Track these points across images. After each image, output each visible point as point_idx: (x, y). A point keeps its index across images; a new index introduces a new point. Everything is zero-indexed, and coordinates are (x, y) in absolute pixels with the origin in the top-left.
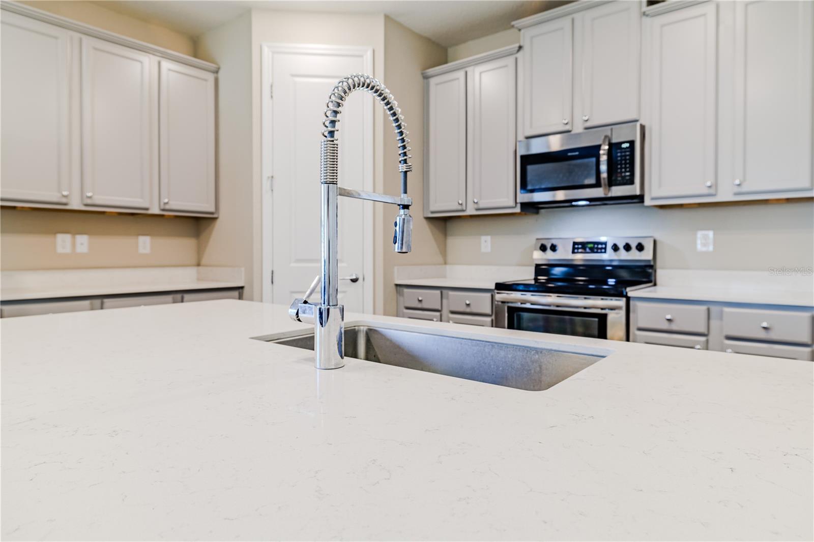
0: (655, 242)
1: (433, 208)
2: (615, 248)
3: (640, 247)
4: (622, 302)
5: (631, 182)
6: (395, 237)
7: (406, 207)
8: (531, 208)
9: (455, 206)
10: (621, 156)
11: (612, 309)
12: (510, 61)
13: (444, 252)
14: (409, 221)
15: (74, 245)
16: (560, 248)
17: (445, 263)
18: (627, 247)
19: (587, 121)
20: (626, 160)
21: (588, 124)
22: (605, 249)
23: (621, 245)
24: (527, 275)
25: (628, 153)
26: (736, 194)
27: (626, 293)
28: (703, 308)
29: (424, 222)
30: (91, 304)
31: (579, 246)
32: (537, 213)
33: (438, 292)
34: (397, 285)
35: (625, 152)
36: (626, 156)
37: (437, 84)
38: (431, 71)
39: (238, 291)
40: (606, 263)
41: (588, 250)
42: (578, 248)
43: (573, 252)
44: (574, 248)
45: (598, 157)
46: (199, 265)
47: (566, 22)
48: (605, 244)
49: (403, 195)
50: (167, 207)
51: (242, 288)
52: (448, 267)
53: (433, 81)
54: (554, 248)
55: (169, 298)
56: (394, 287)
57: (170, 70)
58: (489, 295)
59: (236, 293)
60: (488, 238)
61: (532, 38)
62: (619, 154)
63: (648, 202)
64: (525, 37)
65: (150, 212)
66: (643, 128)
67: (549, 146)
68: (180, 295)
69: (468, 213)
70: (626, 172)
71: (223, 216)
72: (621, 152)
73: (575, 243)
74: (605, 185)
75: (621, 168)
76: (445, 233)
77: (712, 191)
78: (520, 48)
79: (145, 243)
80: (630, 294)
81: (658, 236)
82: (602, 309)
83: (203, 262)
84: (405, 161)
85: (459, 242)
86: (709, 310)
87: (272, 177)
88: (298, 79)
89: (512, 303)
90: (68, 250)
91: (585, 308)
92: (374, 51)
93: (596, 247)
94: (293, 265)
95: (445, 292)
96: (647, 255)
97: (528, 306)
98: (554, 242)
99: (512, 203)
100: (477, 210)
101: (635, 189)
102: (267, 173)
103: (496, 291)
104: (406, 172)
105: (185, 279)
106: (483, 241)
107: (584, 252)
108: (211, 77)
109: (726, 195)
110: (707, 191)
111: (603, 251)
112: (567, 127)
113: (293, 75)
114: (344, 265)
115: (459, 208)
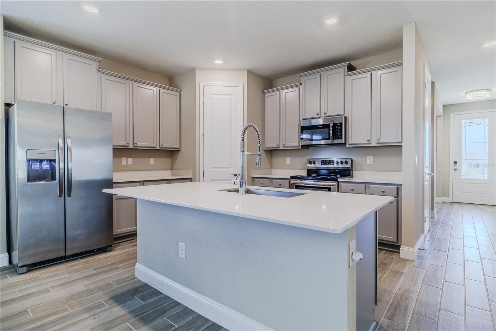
0: (352, 161)
1: (266, 146)
2: (337, 163)
3: (346, 163)
4: (336, 183)
5: (341, 138)
6: (257, 163)
7: (260, 155)
8: (305, 147)
9: (275, 145)
10: (338, 128)
11: (333, 186)
12: (297, 89)
13: (271, 164)
14: (261, 159)
15: (127, 162)
16: (317, 163)
17: (272, 169)
18: (342, 163)
19: (326, 114)
20: (339, 130)
21: (326, 115)
22: (334, 163)
23: (339, 161)
24: (304, 173)
25: (340, 127)
26: (377, 143)
27: (338, 180)
28: (364, 185)
29: (263, 151)
30: (140, 184)
32: (308, 148)
33: (269, 180)
34: (252, 177)
35: (339, 127)
36: (339, 128)
37: (268, 96)
38: (266, 91)
39: (190, 179)
40: (336, 169)
41: (327, 163)
42: (323, 163)
43: (322, 164)
44: (322, 163)
45: (329, 128)
46: (172, 169)
47: (318, 76)
48: (333, 160)
49: (259, 152)
50: (162, 146)
51: (191, 178)
53: (267, 95)
54: (314, 163)
55: (166, 182)
56: (251, 178)
57: (163, 92)
58: (288, 181)
59: (189, 180)
60: (289, 158)
61: (305, 80)
62: (337, 128)
63: (347, 146)
64: (303, 80)
65: (156, 149)
66: (345, 117)
67: (311, 124)
68: (169, 181)
69: (281, 148)
70: (339, 134)
71: (183, 149)
72: (338, 127)
73: (322, 161)
74: (332, 139)
75: (338, 133)
76: (272, 156)
77: (370, 142)
78: (301, 84)
79: (152, 161)
80: (339, 180)
81: (353, 158)
82: (329, 186)
83: (173, 168)
84: (260, 143)
85: (278, 160)
86: (365, 185)
87: (203, 135)
88: (213, 96)
89: (297, 184)
90: (125, 164)
91: (323, 185)
92: (243, 84)
93: (330, 162)
94: (211, 169)
95: (271, 180)
96: (349, 166)
97: (303, 185)
98: (315, 160)
99: (297, 145)
100: (284, 147)
101: (342, 141)
102: (201, 133)
103: (291, 179)
104: (260, 146)
105: (167, 175)
106: (287, 160)
107: (325, 164)
108: (178, 94)
109: (374, 143)
110: (367, 142)
111: (333, 164)
112: (318, 116)
113: (211, 94)
114: (232, 169)
115: (277, 146)
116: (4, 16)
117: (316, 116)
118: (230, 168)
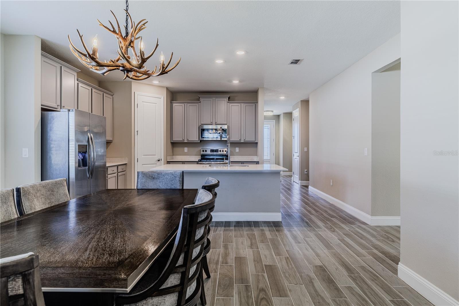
1: (173, 140)
3: (226, 151)
9: (181, 139)
12: (197, 105)
13: (173, 152)
16: (208, 151)
17: (173, 155)
18: (223, 151)
21: (216, 123)
26: (244, 141)
29: (170, 143)
31: (212, 151)
34: (167, 161)
37: (175, 106)
38: (173, 102)
43: (211, 152)
44: (211, 151)
47: (211, 99)
48: (218, 150)
51: (126, 164)
52: (174, 156)
54: (206, 151)
57: (105, 96)
60: (187, 148)
61: (203, 100)
64: (201, 100)
66: (228, 126)
69: (185, 142)
71: (113, 141)
72: (224, 131)
73: (211, 150)
76: (175, 147)
78: (200, 102)
85: (178, 149)
88: (143, 103)
92: (164, 97)
93: (216, 151)
94: (143, 156)
95: (183, 162)
98: (206, 149)
99: (198, 140)
100: (188, 141)
101: (226, 139)
102: (136, 130)
103: (199, 162)
106: (185, 149)
107: (213, 152)
108: (111, 97)
109: (242, 141)
110: (239, 140)
111: (218, 152)
112: (212, 123)
113: (143, 102)
114: (156, 156)
115: (183, 140)
116: (41, 39)
117: (210, 123)
118: (155, 155)
